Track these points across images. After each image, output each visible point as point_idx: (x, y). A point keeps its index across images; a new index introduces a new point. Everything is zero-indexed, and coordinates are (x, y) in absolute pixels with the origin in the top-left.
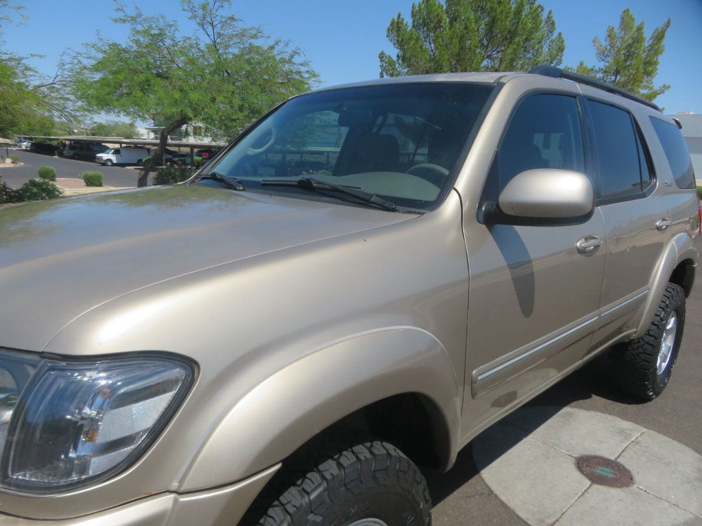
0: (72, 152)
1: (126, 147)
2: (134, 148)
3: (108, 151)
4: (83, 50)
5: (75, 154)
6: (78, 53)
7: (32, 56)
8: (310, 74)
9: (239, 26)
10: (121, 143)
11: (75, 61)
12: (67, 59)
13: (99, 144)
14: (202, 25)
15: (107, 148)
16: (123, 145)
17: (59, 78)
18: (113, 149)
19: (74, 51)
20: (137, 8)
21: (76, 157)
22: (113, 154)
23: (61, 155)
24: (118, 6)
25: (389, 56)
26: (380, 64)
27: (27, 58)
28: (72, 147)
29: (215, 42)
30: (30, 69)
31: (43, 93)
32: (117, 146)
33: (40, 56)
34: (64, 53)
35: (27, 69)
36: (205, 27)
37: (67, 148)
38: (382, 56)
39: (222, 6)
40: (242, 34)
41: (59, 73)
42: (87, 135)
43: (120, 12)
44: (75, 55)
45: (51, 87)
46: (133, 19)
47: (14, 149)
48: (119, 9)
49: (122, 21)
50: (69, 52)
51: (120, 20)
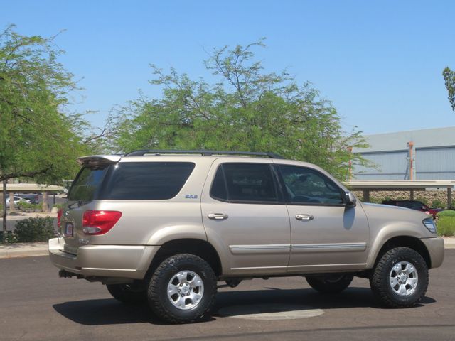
4: (127, 105)
6: (123, 108)
7: (87, 112)
8: (330, 111)
9: (262, 73)
11: (121, 115)
12: (115, 114)
14: (227, 76)
17: (106, 131)
19: (120, 106)
20: (172, 68)
24: (156, 70)
27: (84, 114)
29: (239, 89)
30: (85, 124)
31: (93, 144)
33: (94, 112)
35: (82, 123)
36: (230, 77)
39: (246, 57)
40: (265, 80)
41: (106, 127)
43: (157, 74)
44: (121, 109)
45: (99, 139)
46: (169, 78)
47: (60, 197)
48: (156, 72)
49: (158, 82)
50: (117, 107)
51: (156, 82)
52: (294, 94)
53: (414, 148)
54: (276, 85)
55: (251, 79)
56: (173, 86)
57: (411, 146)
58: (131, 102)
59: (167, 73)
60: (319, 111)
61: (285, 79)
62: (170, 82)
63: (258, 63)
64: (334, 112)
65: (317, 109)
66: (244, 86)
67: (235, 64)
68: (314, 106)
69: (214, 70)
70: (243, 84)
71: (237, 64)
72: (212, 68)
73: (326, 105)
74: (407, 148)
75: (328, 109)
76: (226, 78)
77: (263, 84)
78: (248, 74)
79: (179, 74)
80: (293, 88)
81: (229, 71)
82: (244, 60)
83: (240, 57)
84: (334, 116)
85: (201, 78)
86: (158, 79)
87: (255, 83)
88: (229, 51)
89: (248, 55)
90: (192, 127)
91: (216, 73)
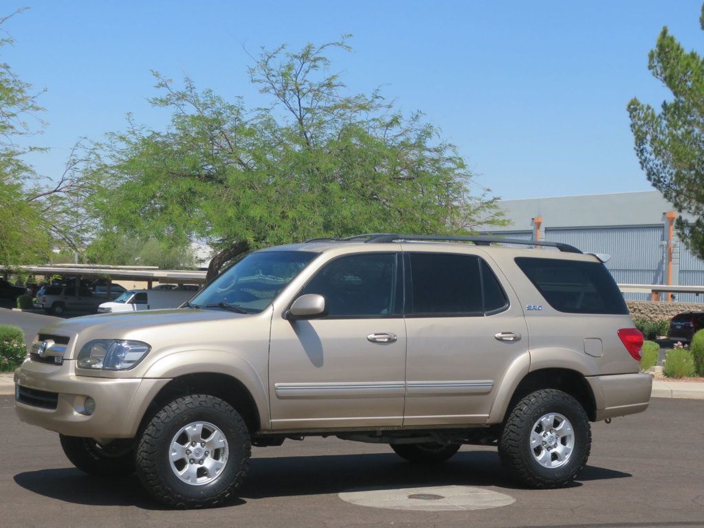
0: (50, 300)
1: (162, 287)
2: (177, 289)
3: (123, 297)
4: (104, 140)
5: (55, 304)
6: (98, 144)
7: (31, 149)
8: (454, 162)
9: (341, 94)
10: (150, 280)
11: (93, 157)
12: (81, 154)
13: (103, 281)
14: (281, 95)
15: (122, 291)
16: (155, 284)
18: (132, 292)
19: (91, 142)
20: (187, 79)
21: (58, 309)
22: (132, 302)
23: (28, 306)
24: (160, 81)
25: (649, 108)
26: (629, 121)
27: (24, 153)
28: (51, 290)
29: (300, 120)
30: (26, 169)
32: (143, 285)
33: (42, 149)
34: (77, 145)
35: (21, 168)
36: (287, 98)
37: (42, 290)
38: (633, 107)
39: (315, 66)
40: (345, 105)
41: (66, 176)
42: (81, 261)
43: (162, 89)
44: (93, 147)
45: (53, 195)
46: (182, 96)
48: (161, 85)
49: (165, 102)
50: (85, 143)
51: (161, 101)
52: (395, 131)
53: (542, 228)
54: (361, 116)
55: (322, 104)
56: (190, 110)
57: (538, 225)
58: (113, 134)
59: (179, 86)
60: (437, 161)
61: (379, 106)
62: (185, 103)
63: (333, 77)
64: (462, 166)
65: (433, 159)
66: (309, 115)
67: (296, 76)
68: (427, 154)
69: (262, 86)
70: (308, 110)
71: (300, 77)
72: (259, 81)
73: (448, 153)
74: (531, 228)
75: (450, 159)
76: (280, 101)
77: (342, 112)
78: (317, 93)
79: (199, 91)
80: (395, 121)
81: (285, 87)
82: (312, 71)
83: (307, 65)
84: (461, 171)
85: (241, 98)
86: (164, 98)
87: (328, 110)
88: (288, 55)
89: (319, 63)
90: (221, 182)
91: (266, 90)
